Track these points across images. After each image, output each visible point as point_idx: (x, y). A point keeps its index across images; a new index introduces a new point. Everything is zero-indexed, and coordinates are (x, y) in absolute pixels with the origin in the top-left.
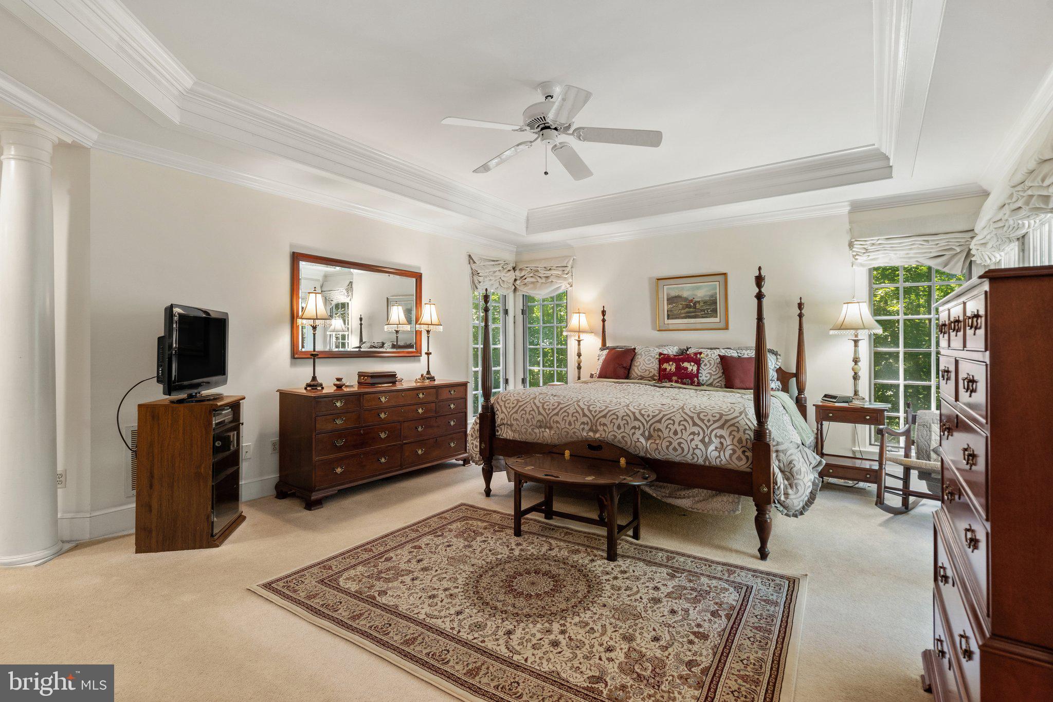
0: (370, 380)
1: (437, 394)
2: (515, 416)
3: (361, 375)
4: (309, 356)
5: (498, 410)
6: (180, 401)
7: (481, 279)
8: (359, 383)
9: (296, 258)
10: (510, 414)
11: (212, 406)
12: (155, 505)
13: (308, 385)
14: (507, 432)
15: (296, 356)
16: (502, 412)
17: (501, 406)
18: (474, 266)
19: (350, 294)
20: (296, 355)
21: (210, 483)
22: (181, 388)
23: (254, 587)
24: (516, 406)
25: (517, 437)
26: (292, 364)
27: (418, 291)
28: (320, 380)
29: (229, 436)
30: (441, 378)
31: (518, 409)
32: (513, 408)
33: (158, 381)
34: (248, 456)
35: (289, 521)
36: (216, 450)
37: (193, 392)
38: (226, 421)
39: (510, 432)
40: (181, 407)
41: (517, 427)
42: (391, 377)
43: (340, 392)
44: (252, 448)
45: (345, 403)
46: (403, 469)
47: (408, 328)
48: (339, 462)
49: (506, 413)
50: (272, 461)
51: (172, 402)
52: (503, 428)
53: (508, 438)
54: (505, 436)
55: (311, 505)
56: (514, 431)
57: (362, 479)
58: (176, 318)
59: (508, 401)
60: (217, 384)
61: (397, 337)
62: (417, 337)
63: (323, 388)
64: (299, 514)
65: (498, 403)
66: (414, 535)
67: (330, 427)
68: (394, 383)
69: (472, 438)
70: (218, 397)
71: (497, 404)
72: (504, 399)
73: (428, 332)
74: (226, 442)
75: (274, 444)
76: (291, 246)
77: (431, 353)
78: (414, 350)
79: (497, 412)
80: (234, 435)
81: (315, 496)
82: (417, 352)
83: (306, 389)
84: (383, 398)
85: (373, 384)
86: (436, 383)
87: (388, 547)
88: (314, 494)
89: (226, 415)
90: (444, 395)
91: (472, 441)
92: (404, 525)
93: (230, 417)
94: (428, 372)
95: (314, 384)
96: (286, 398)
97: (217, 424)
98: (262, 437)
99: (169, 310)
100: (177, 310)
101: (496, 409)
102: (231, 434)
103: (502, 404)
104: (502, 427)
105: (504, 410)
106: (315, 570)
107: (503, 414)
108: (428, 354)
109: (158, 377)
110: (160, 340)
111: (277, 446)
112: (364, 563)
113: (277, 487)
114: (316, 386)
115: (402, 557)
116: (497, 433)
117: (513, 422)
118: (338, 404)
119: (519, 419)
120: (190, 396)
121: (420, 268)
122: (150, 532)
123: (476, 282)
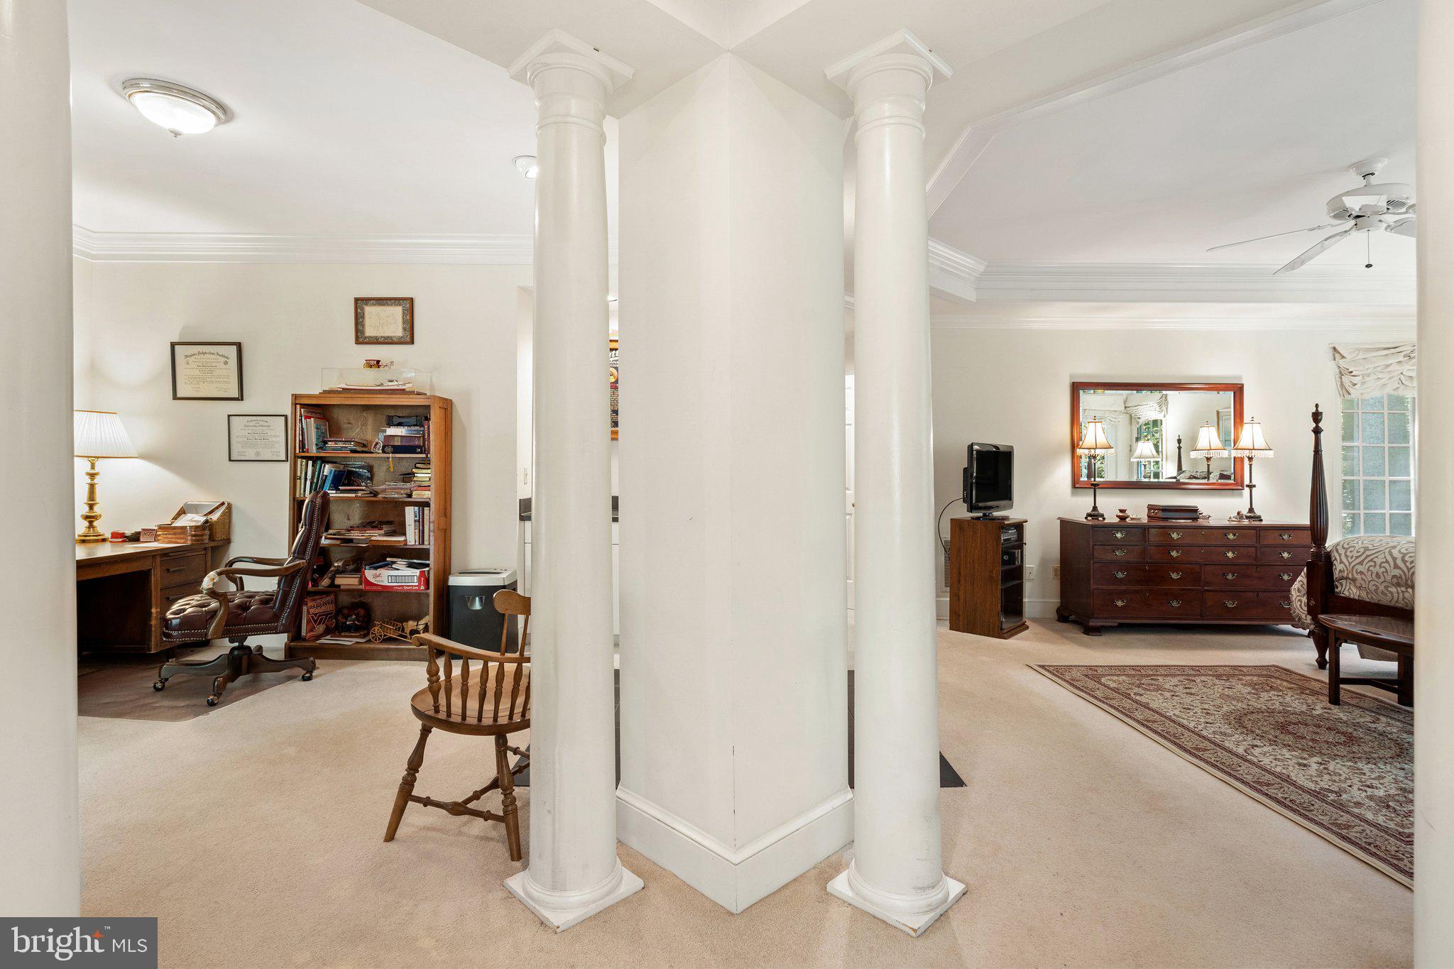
0: (1161, 514)
1: (1258, 538)
2: (1360, 568)
3: (1151, 508)
4: (1090, 486)
5: (1336, 559)
6: (978, 518)
7: (1355, 380)
8: (1148, 517)
9: (1077, 388)
10: (1352, 565)
11: (1002, 525)
12: (962, 596)
13: (1089, 515)
14: (1350, 589)
15: (1077, 486)
16: (1341, 562)
17: (1340, 555)
18: (1342, 363)
19: (1164, 408)
20: (1076, 484)
21: (1000, 587)
22: (979, 509)
23: (1031, 665)
24: (1362, 555)
25: (1365, 596)
26: (1073, 494)
27: (1238, 407)
28: (1101, 511)
29: (1014, 553)
30: (1270, 517)
31: (1365, 559)
32: (1357, 557)
33: (964, 502)
34: (1032, 577)
35: (1066, 638)
36: (1004, 563)
37: (987, 512)
38: (1012, 539)
39: (1354, 590)
40: (978, 523)
41: (1363, 583)
42: (1192, 512)
43: (1122, 523)
44: (1035, 568)
45: (1126, 535)
46: (1205, 620)
47: (1225, 454)
48: (1121, 594)
49: (1347, 564)
50: (1054, 586)
51: (973, 518)
52: (1344, 584)
53: (1352, 596)
54: (1347, 593)
55: (1089, 631)
56: (1360, 588)
57: (1147, 618)
58: (975, 452)
59: (1352, 549)
60: (1004, 508)
61: (1208, 465)
62: (1237, 466)
63: (1104, 519)
64: (1076, 636)
65: (1337, 550)
66: (1192, 672)
67: (1109, 557)
68: (1195, 519)
69: (1298, 594)
70: (1006, 518)
71: (1335, 552)
72: (1346, 546)
73: (1250, 459)
74: (1012, 558)
75: (1055, 570)
76: (1071, 376)
77: (1254, 486)
78: (1232, 482)
79: (1335, 562)
80: (1018, 552)
81: (1092, 623)
82: (1237, 484)
83: (1086, 518)
84: (1175, 533)
85: (1166, 519)
86: (1263, 523)
87: (1158, 673)
88: (1092, 620)
89: (1012, 534)
90: (1271, 539)
91: (1298, 598)
92: (1185, 664)
93: (1014, 537)
94: (1251, 510)
95: (1095, 514)
96: (1066, 526)
97: (1005, 540)
98: (1044, 562)
99: (971, 447)
100: (976, 447)
101: (1333, 559)
102: (1017, 551)
103: (1342, 551)
104: (1344, 582)
105: (1344, 559)
106: (1083, 669)
107: (1342, 565)
108: (1251, 487)
109: (964, 498)
110: (965, 470)
111: (1059, 573)
112: (1128, 675)
113: (1058, 611)
114: (1096, 516)
115: (1170, 683)
116: (1336, 590)
117: (1355, 575)
118: (1119, 535)
119: (1365, 572)
120: (985, 515)
121: (1240, 378)
122: (959, 616)
123: (1347, 384)
